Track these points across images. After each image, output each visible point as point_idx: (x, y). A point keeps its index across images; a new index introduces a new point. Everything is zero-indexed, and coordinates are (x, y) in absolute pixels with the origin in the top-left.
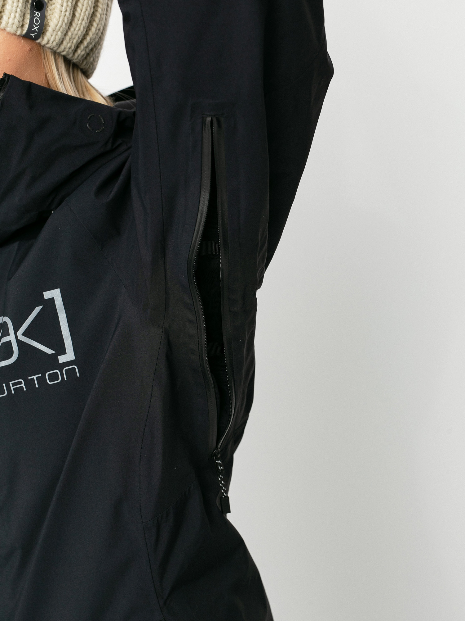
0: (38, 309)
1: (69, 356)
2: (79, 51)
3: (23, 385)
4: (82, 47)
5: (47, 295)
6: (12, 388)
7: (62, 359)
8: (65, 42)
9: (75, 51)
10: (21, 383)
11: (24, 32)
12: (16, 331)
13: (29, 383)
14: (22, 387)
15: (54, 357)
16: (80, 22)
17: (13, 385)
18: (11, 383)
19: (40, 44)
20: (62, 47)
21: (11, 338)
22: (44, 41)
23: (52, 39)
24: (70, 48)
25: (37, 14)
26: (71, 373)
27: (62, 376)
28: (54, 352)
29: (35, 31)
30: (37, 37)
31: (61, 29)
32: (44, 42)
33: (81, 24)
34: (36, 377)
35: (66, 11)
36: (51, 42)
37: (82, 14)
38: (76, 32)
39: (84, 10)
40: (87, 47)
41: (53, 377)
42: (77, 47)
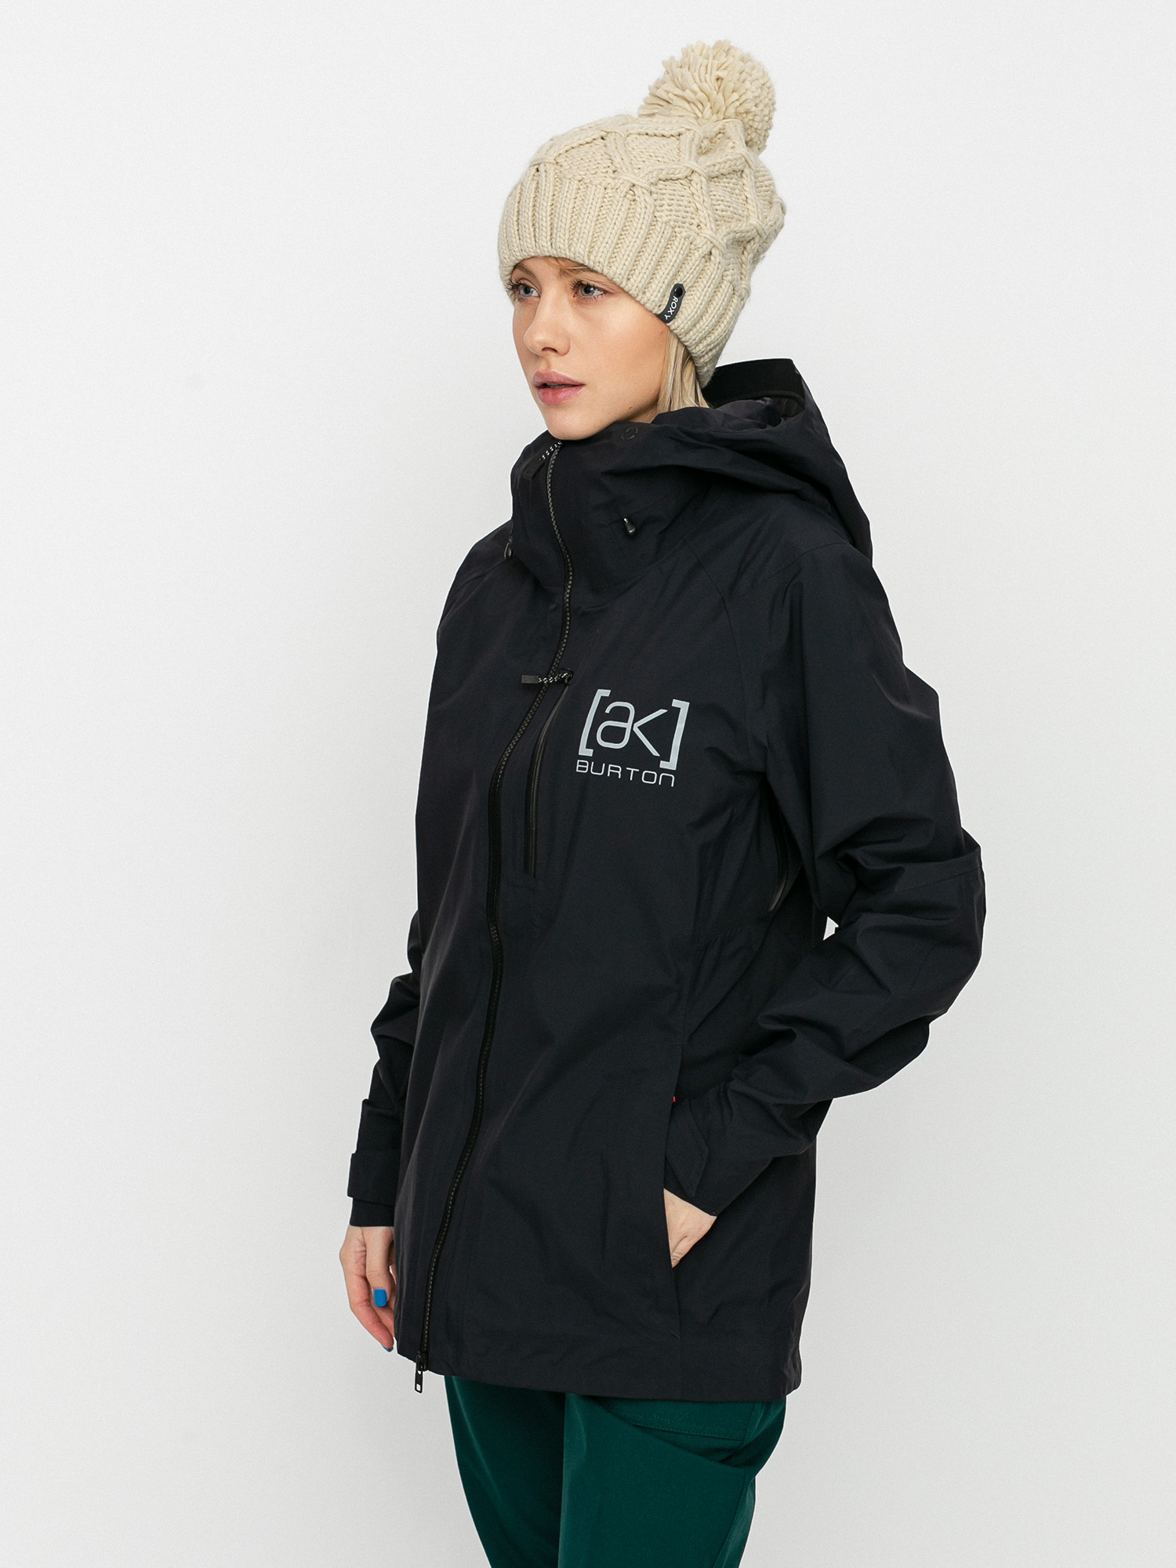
0: (662, 711)
1: (672, 764)
2: (701, 346)
3: (619, 772)
4: (705, 343)
5: (676, 703)
6: (609, 770)
7: (663, 765)
8: (691, 333)
9: (697, 344)
10: (618, 769)
11: (659, 312)
12: (635, 721)
13: (626, 773)
14: (618, 774)
15: (657, 760)
16: (710, 319)
17: (612, 768)
18: (610, 766)
19: (669, 327)
20: (688, 337)
21: (627, 726)
22: (673, 325)
23: (682, 326)
24: (695, 339)
25: (676, 299)
26: (667, 780)
27: (658, 779)
28: (659, 755)
29: (669, 314)
30: (670, 320)
31: (693, 319)
32: (672, 327)
33: (711, 321)
34: (634, 771)
35: (701, 304)
36: (679, 329)
37: (714, 312)
38: (704, 327)
39: (717, 309)
40: (708, 345)
41: (649, 777)
42: (700, 341)
